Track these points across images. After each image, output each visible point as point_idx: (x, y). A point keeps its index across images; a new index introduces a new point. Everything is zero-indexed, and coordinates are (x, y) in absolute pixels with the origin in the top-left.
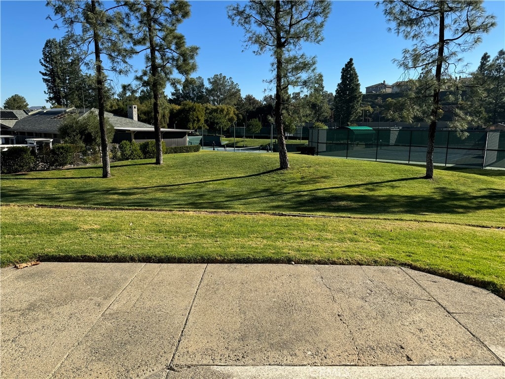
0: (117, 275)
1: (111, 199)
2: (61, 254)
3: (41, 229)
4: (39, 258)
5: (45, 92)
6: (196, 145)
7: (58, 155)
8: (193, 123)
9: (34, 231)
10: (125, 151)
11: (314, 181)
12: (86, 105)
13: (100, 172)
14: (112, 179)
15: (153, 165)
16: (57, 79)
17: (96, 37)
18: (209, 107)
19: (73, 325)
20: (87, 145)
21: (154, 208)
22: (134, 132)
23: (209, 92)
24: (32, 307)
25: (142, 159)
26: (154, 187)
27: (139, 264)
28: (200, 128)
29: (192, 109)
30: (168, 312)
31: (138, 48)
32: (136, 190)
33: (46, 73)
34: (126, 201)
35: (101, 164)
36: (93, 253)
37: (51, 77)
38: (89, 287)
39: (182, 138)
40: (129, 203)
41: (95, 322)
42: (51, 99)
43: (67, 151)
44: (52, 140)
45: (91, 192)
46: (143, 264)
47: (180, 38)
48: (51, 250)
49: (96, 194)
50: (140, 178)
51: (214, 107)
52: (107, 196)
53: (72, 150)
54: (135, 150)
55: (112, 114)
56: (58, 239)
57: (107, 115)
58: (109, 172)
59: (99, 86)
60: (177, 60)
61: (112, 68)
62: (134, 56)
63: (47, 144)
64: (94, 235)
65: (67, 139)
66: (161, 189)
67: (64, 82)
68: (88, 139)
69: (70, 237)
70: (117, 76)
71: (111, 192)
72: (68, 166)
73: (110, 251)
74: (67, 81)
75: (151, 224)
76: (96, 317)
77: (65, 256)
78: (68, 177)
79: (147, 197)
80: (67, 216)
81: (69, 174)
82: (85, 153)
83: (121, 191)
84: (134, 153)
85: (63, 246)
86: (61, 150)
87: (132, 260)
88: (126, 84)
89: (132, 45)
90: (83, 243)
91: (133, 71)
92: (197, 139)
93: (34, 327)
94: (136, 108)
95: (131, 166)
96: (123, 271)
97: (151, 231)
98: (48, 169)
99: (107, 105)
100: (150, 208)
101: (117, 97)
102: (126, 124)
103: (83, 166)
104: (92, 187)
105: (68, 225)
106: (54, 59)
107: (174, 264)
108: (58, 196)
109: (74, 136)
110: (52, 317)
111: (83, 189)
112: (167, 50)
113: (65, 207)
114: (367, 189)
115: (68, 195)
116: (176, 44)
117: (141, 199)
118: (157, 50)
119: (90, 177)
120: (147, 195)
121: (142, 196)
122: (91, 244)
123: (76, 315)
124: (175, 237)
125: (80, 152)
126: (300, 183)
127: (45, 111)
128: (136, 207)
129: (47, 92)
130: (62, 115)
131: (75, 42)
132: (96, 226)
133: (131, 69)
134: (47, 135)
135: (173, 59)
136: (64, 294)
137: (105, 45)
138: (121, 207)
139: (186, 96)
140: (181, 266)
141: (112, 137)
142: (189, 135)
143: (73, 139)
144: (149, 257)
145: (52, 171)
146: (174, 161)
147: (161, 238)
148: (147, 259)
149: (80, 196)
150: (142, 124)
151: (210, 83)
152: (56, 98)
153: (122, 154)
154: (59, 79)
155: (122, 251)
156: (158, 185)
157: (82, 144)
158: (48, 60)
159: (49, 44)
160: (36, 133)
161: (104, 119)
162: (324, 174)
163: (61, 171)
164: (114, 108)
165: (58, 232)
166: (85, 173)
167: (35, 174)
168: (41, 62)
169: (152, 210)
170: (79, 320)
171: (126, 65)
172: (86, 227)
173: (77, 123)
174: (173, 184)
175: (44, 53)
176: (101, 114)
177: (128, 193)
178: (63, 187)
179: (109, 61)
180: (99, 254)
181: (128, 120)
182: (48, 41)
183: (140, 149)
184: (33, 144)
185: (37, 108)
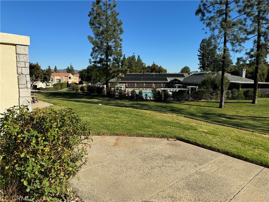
0: (209, 156)
1: (221, 120)
2: (186, 139)
3: (181, 126)
4: (177, 138)
5: (198, 64)
7: (199, 94)
9: (178, 127)
10: (234, 94)
12: (217, 70)
13: (218, 105)
14: (224, 109)
15: (250, 104)
16: (205, 57)
17: (225, 35)
19: (182, 170)
20: (214, 90)
21: (242, 128)
22: (242, 84)
24: (169, 157)
25: (244, 99)
26: (248, 117)
27: (222, 154)
30: (230, 183)
31: (249, 36)
32: (236, 117)
33: (200, 55)
34: (229, 122)
35: (219, 101)
36: (200, 142)
37: (202, 57)
38: (194, 157)
40: (230, 123)
41: (192, 173)
42: (200, 67)
43: (203, 93)
44: (198, 87)
45: (212, 114)
46: (224, 155)
48: (182, 136)
49: (214, 116)
50: (240, 111)
52: (220, 118)
53: (206, 92)
54: (240, 94)
55: (230, 74)
56: (187, 132)
57: (226, 74)
58: (223, 105)
59: (224, 60)
61: (232, 49)
62: (246, 41)
63: (196, 89)
64: (204, 134)
65: (204, 87)
66: (252, 119)
67: (208, 59)
68: (215, 87)
69: (192, 132)
70: (234, 53)
71: (222, 116)
72: (203, 100)
73: (208, 144)
74: (209, 58)
75: (235, 136)
76: (193, 171)
77: (188, 140)
78: (202, 105)
79: (242, 122)
80: (194, 123)
81: (202, 104)
82: (212, 94)
83: (228, 116)
84: (239, 96)
85: (188, 136)
86: (201, 92)
87: (218, 151)
88: (240, 57)
89: (246, 35)
90: (197, 137)
91: (244, 50)
93: (168, 165)
94: (245, 70)
95: (236, 103)
96: (212, 155)
97: (234, 139)
98: (193, 101)
99: (228, 69)
100: (240, 128)
101: (235, 65)
102: (238, 80)
103: (210, 101)
104: (213, 112)
105: (193, 127)
106: (205, 48)
107: (242, 161)
108: (195, 114)
109: (208, 85)
110: (175, 164)
111: (208, 113)
113: (195, 119)
115: (200, 114)
117: (238, 122)
118: (262, 36)
119: (212, 107)
120: (243, 121)
121: (240, 121)
122: (200, 138)
123: (185, 167)
124: (248, 146)
125: (210, 93)
127: (197, 73)
128: (232, 126)
129: (199, 64)
130: (204, 75)
131: (214, 39)
132: (205, 130)
133: (243, 49)
134: (196, 85)
136: (183, 156)
137: (230, 38)
138: (223, 124)
140: (246, 163)
141: (228, 86)
143: (208, 87)
144: (228, 152)
145: (195, 102)
146: (265, 103)
147: (239, 145)
148: (227, 153)
149: (206, 116)
150: (248, 79)
152: (203, 66)
153: (232, 96)
154: (206, 57)
155: (214, 145)
156: (251, 116)
157: (211, 90)
158: (202, 49)
159: (203, 41)
160: (191, 84)
161: (224, 77)
163: (199, 102)
164: (232, 71)
165: (188, 129)
166: (211, 104)
167: (187, 102)
168: (198, 50)
169: (241, 129)
170: (186, 169)
171: (240, 47)
172: (201, 130)
173: (210, 79)
174: (261, 117)
175: (200, 46)
176: (223, 74)
177: (231, 118)
178: (199, 110)
179: (231, 46)
180: (203, 143)
181: (239, 77)
182: (203, 40)
183: (243, 94)
184: (189, 88)
185: (194, 72)
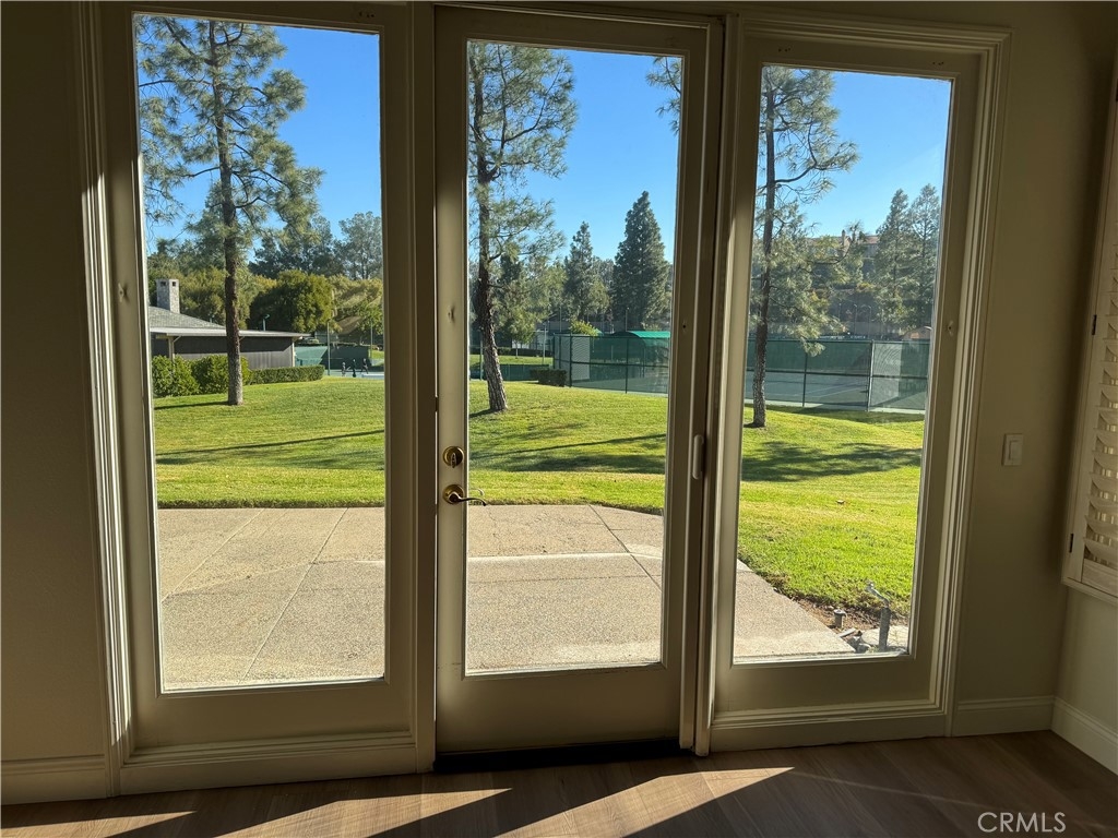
6: (314, 365)
8: (305, 319)
10: (160, 378)
11: (552, 432)
15: (223, 407)
18: (342, 283)
22: (175, 337)
23: (344, 250)
25: (196, 393)
26: (228, 449)
28: (322, 329)
29: (304, 288)
31: (194, 167)
32: (191, 455)
39: (283, 350)
47: (285, 152)
50: (197, 433)
51: (355, 284)
54: (182, 377)
60: (278, 195)
62: (185, 181)
84: (180, 382)
89: (180, 160)
92: (314, 354)
94: (177, 285)
95: (175, 409)
112: (257, 173)
114: (645, 445)
116: (277, 162)
118: (235, 173)
126: (525, 437)
135: (269, 193)
139: (289, 259)
142: (300, 343)
146: (267, 399)
150: (190, 320)
151: (347, 231)
162: (573, 421)
174: (268, 443)
181: (157, 311)
183: (192, 374)
